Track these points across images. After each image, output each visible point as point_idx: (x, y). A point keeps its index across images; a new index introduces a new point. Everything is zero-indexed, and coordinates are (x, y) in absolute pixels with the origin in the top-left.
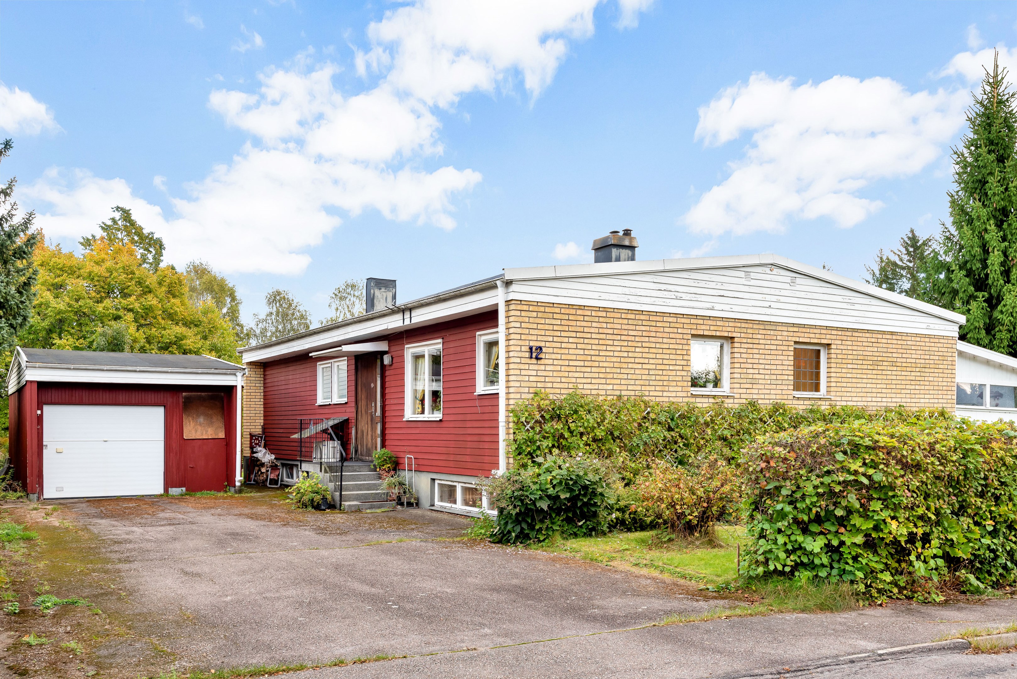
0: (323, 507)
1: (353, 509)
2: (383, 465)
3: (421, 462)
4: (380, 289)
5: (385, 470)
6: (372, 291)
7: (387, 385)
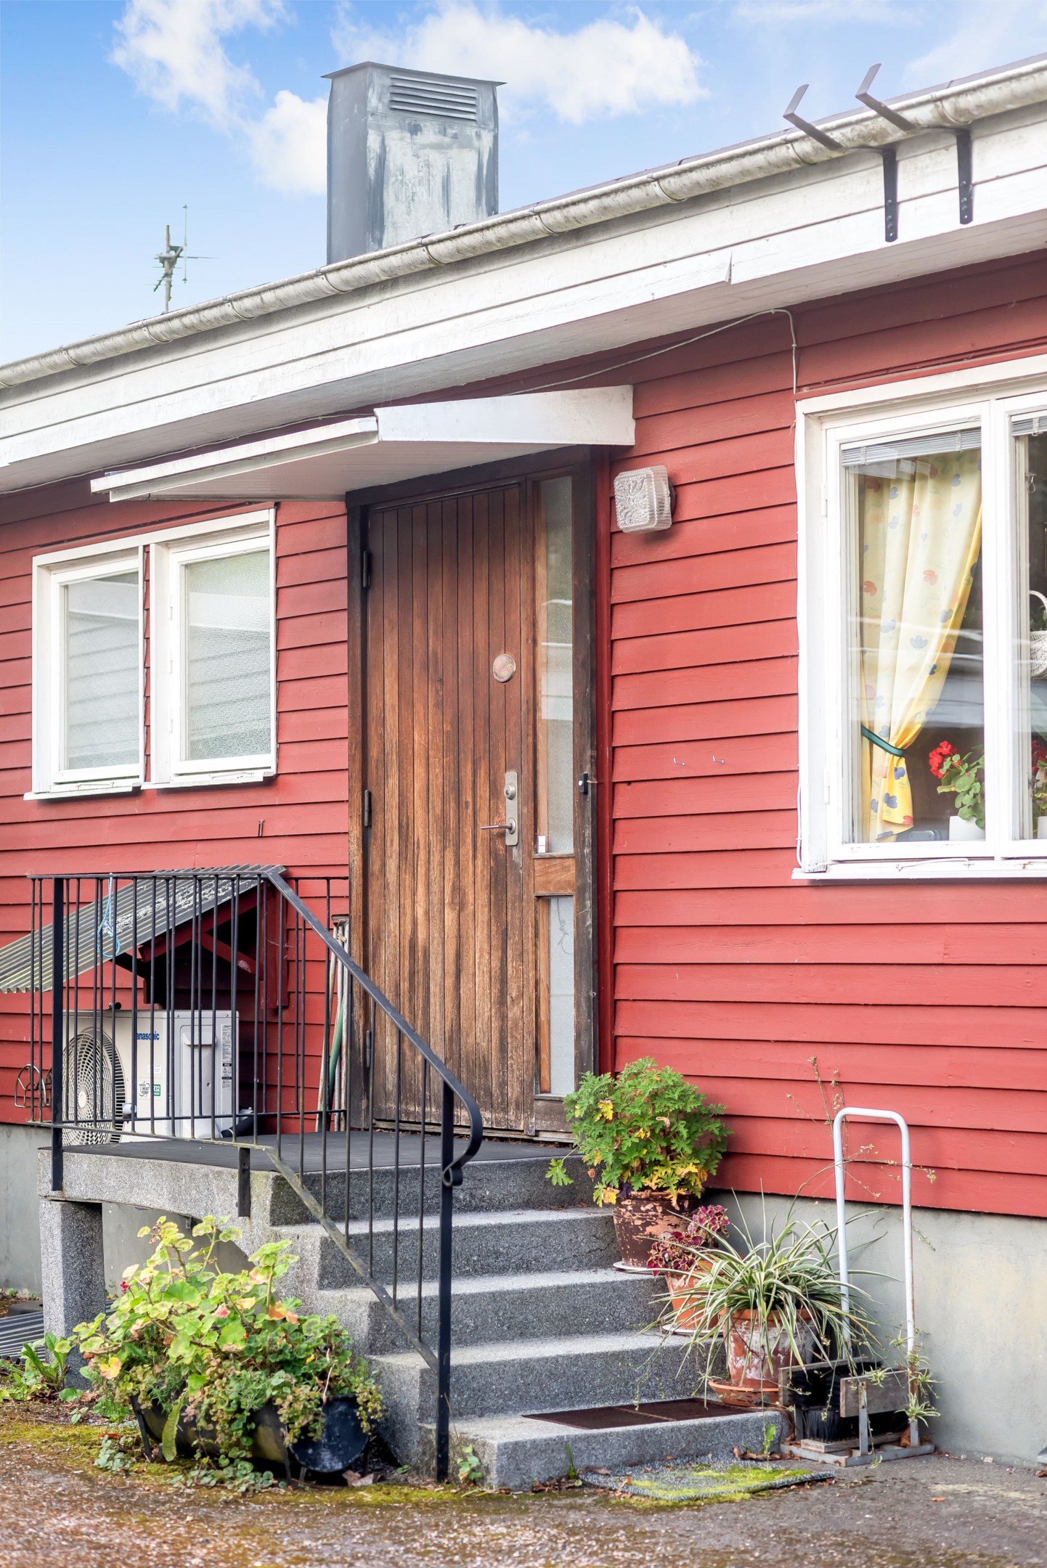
0: (330, 1462)
1: (537, 1471)
2: (645, 1168)
3: (957, 1151)
4: (415, 130)
5: (659, 1196)
6: (373, 141)
7: (625, 657)
